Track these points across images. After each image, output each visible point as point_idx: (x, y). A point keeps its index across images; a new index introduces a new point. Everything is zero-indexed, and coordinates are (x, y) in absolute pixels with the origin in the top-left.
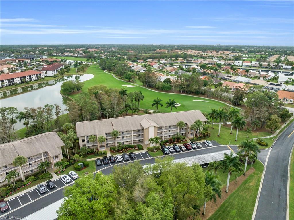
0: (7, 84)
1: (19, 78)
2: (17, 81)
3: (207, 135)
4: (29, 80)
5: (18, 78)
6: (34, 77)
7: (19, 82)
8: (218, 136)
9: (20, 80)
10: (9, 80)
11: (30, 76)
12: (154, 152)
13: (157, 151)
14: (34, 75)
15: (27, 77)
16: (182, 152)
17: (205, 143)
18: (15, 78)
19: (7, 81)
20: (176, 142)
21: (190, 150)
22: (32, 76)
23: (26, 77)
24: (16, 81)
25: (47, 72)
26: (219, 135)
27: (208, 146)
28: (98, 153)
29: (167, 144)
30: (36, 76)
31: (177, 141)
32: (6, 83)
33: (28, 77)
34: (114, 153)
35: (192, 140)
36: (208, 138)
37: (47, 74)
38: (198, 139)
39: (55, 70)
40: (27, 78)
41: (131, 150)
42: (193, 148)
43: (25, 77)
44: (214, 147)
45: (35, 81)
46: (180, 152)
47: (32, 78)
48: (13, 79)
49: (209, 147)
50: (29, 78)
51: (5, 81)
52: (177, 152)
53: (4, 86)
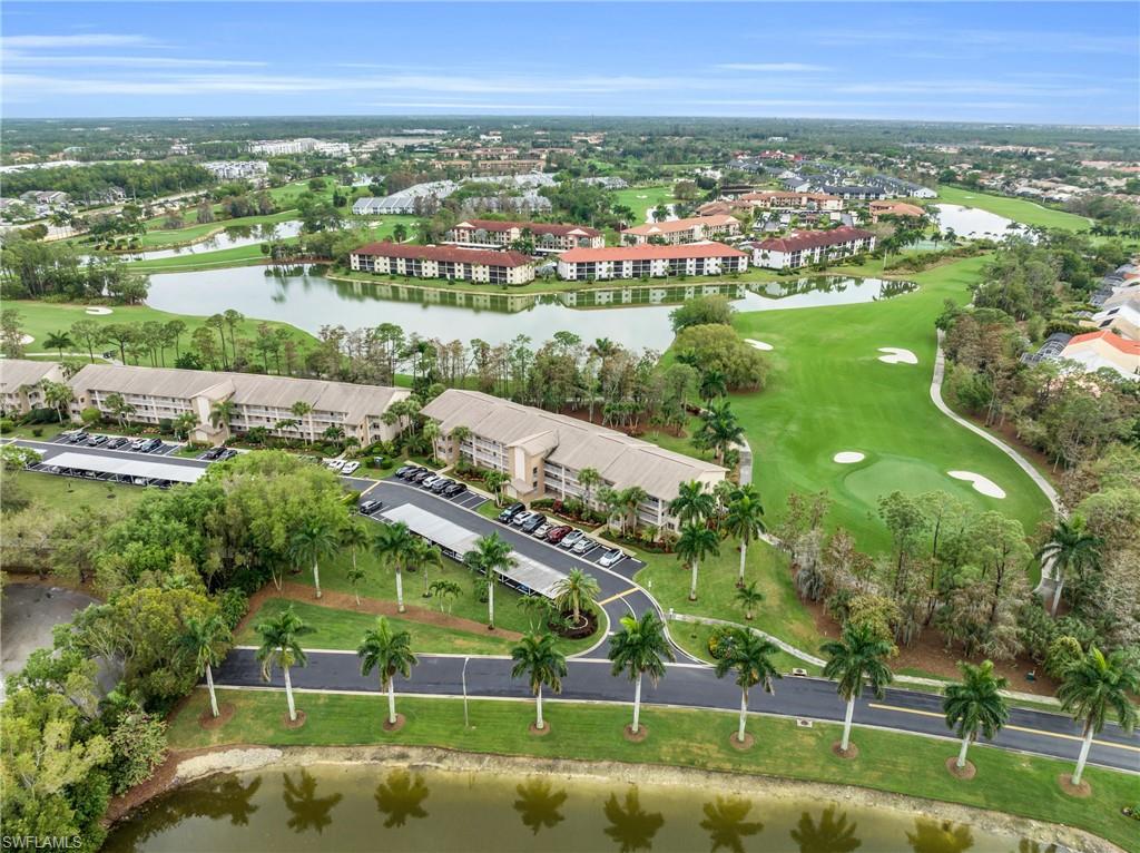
0: (628, 272)
1: (667, 261)
2: (659, 267)
4: (694, 269)
5: (664, 260)
6: (712, 265)
7: (662, 273)
9: (667, 268)
10: (636, 262)
11: (700, 260)
12: (497, 506)
14: (713, 260)
15: (689, 262)
16: (530, 537)
18: (655, 260)
19: (630, 265)
21: (563, 547)
22: (706, 262)
23: (688, 260)
24: (655, 267)
30: (720, 261)
32: (627, 269)
33: (694, 262)
37: (768, 261)
40: (691, 266)
43: (685, 260)
45: (710, 275)
46: (529, 532)
47: (705, 266)
48: (648, 261)
50: (694, 266)
51: (625, 265)
52: (524, 530)
53: (618, 277)
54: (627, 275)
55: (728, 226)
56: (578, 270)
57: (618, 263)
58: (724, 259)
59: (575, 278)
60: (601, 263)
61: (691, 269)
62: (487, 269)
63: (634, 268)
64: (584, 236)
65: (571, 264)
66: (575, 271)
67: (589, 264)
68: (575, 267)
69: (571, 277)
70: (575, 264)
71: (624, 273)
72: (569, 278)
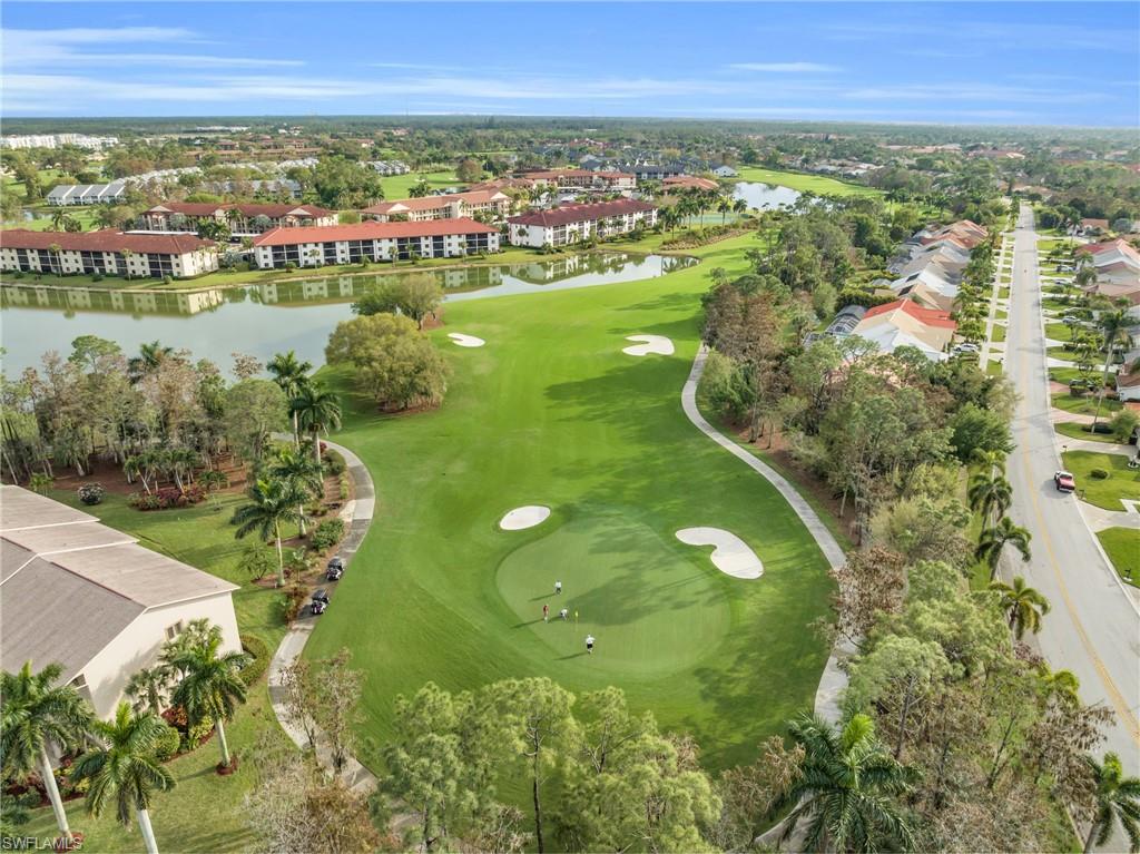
0: (343, 256)
1: (395, 241)
2: (385, 249)
4: (431, 250)
5: (391, 240)
6: (454, 245)
7: (391, 256)
9: (395, 250)
10: (353, 243)
11: (438, 238)
14: (455, 238)
15: (423, 242)
18: (379, 241)
19: (346, 247)
22: (446, 241)
23: (423, 239)
24: (380, 249)
30: (463, 239)
32: (342, 252)
33: (430, 241)
40: (427, 246)
43: (418, 239)
45: (452, 257)
47: (445, 245)
48: (370, 242)
50: (431, 246)
51: (339, 247)
53: (331, 262)
54: (343, 259)
55: (495, 204)
56: (276, 256)
57: (331, 244)
58: (468, 236)
59: (271, 265)
60: (305, 245)
61: (427, 250)
62: (145, 259)
63: (352, 251)
64: (308, 216)
65: (266, 248)
66: (270, 256)
67: (289, 247)
68: (269, 251)
69: (267, 265)
70: (269, 249)
71: (339, 257)
72: (262, 266)
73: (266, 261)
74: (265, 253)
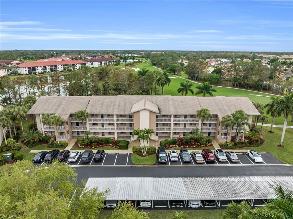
0: (49, 70)
1: (63, 66)
3: (257, 141)
5: (61, 65)
6: (78, 67)
7: (62, 70)
8: (280, 146)
9: (63, 68)
10: (51, 66)
11: (74, 65)
12: (142, 155)
13: (149, 154)
14: (78, 65)
16: (194, 165)
17: (248, 155)
18: (58, 65)
19: (49, 67)
20: (192, 145)
21: (213, 162)
22: (76, 65)
24: (59, 68)
25: (94, 63)
26: (281, 144)
27: (254, 160)
28: (52, 144)
29: (173, 147)
30: (80, 65)
31: (194, 145)
32: (48, 69)
34: (79, 147)
35: (224, 146)
36: (257, 147)
37: (93, 66)
38: (235, 144)
39: (103, 63)
41: (107, 147)
42: (220, 160)
44: (265, 164)
46: (190, 162)
47: (76, 67)
48: (56, 66)
49: (254, 164)
51: (47, 67)
52: (184, 162)
53: (45, 72)
54: (49, 71)
56: (29, 71)
57: (45, 67)
59: (28, 73)
60: (38, 67)
61: (71, 68)
63: (51, 69)
65: (25, 68)
66: (27, 71)
67: (33, 67)
68: (27, 69)
69: (26, 73)
70: (27, 68)
71: (47, 70)
72: (25, 74)
73: (26, 72)
74: (26, 69)
